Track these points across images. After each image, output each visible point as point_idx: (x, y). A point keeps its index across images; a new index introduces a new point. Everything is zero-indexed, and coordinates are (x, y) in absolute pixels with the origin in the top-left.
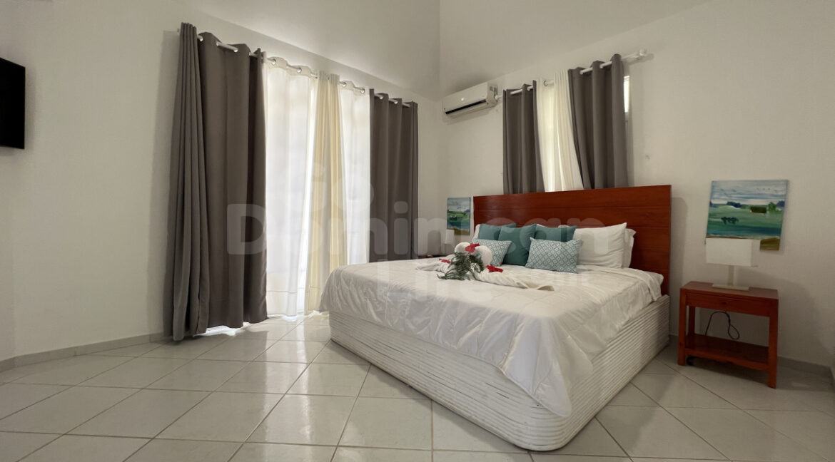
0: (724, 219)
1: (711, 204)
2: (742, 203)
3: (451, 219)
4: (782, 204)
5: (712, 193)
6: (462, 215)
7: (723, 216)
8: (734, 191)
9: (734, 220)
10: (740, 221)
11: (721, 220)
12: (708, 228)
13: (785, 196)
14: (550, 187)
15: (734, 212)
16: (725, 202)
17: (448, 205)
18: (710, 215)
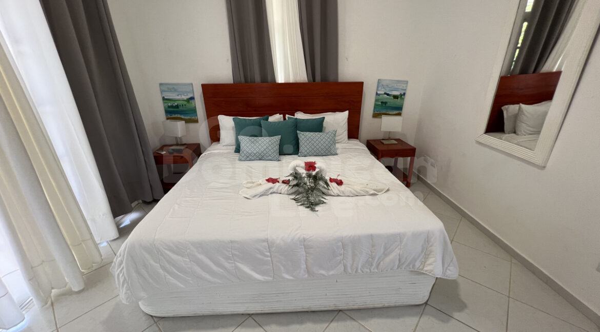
0: (382, 102)
1: (377, 94)
2: (390, 93)
3: (169, 107)
4: (404, 94)
5: (378, 87)
6: (185, 103)
7: (382, 101)
8: (387, 86)
9: (386, 103)
10: (388, 104)
11: (380, 103)
12: (375, 108)
13: (405, 90)
14: (281, 78)
15: (387, 99)
16: (383, 93)
17: (162, 91)
18: (376, 100)
